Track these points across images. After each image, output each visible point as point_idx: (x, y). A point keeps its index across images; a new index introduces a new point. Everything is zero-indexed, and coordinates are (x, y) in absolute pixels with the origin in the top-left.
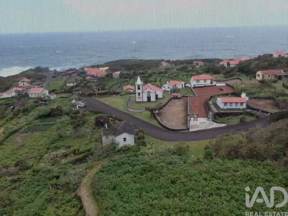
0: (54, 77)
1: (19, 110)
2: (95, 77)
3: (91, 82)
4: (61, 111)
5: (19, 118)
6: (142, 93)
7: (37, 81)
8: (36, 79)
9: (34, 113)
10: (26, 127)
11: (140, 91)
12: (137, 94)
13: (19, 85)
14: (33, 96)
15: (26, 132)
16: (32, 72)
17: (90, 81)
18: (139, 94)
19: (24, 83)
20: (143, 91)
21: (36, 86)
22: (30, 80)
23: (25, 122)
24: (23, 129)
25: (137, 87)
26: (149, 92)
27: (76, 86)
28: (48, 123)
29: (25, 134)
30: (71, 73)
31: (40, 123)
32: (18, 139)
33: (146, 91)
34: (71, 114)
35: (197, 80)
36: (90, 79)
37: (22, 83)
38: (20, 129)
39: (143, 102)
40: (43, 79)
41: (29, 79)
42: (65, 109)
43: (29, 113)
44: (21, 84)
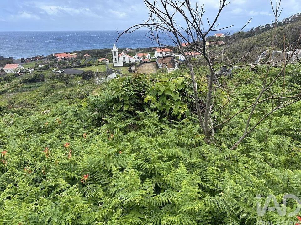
0: (22, 62)
6: (118, 58)
10: (13, 89)
11: (117, 57)
12: (114, 60)
14: (9, 72)
15: (14, 93)
18: (116, 59)
20: (118, 57)
23: (10, 86)
24: (10, 91)
25: (113, 53)
26: (124, 58)
31: (26, 86)
33: (121, 57)
35: (160, 52)
38: (8, 90)
39: (119, 66)
42: (48, 75)
43: (11, 81)
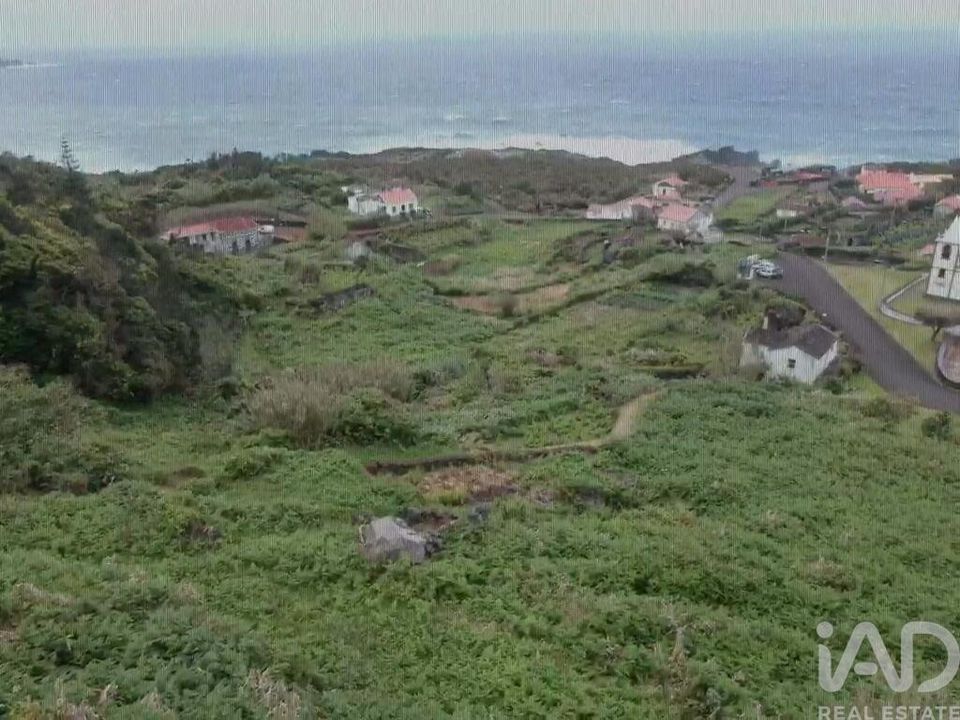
0: (753, 184)
1: (617, 253)
2: (873, 202)
3: (851, 216)
4: (710, 275)
5: (612, 270)
6: (954, 272)
7: (701, 189)
8: (702, 182)
9: (646, 268)
10: (615, 292)
11: (948, 265)
12: (935, 272)
13: (652, 192)
14: (668, 226)
15: (610, 305)
16: (705, 162)
17: (850, 213)
18: (942, 272)
19: (665, 189)
20: (956, 266)
21: (692, 203)
22: (682, 183)
23: (619, 281)
24: (607, 296)
25: (939, 247)
27: (797, 221)
28: (664, 296)
29: (606, 307)
30: (808, 180)
31: (647, 293)
32: (589, 313)
34: (726, 288)
36: (855, 207)
37: (661, 189)
38: (602, 293)
39: (944, 299)
40: (721, 187)
41: (685, 180)
42: (721, 272)
43: (637, 264)
44: (657, 190)
